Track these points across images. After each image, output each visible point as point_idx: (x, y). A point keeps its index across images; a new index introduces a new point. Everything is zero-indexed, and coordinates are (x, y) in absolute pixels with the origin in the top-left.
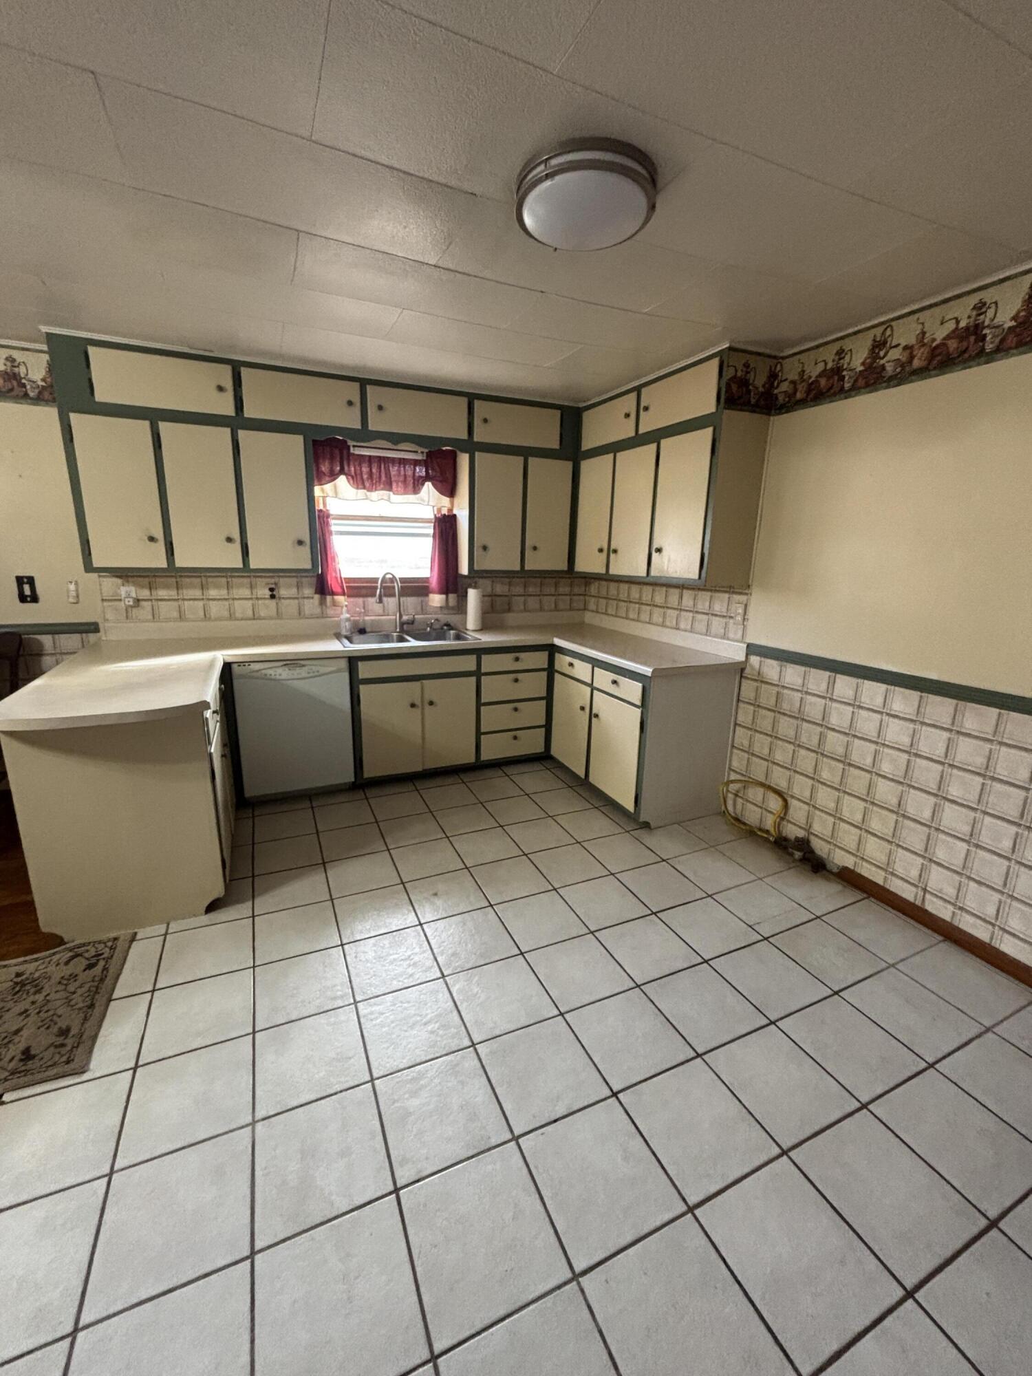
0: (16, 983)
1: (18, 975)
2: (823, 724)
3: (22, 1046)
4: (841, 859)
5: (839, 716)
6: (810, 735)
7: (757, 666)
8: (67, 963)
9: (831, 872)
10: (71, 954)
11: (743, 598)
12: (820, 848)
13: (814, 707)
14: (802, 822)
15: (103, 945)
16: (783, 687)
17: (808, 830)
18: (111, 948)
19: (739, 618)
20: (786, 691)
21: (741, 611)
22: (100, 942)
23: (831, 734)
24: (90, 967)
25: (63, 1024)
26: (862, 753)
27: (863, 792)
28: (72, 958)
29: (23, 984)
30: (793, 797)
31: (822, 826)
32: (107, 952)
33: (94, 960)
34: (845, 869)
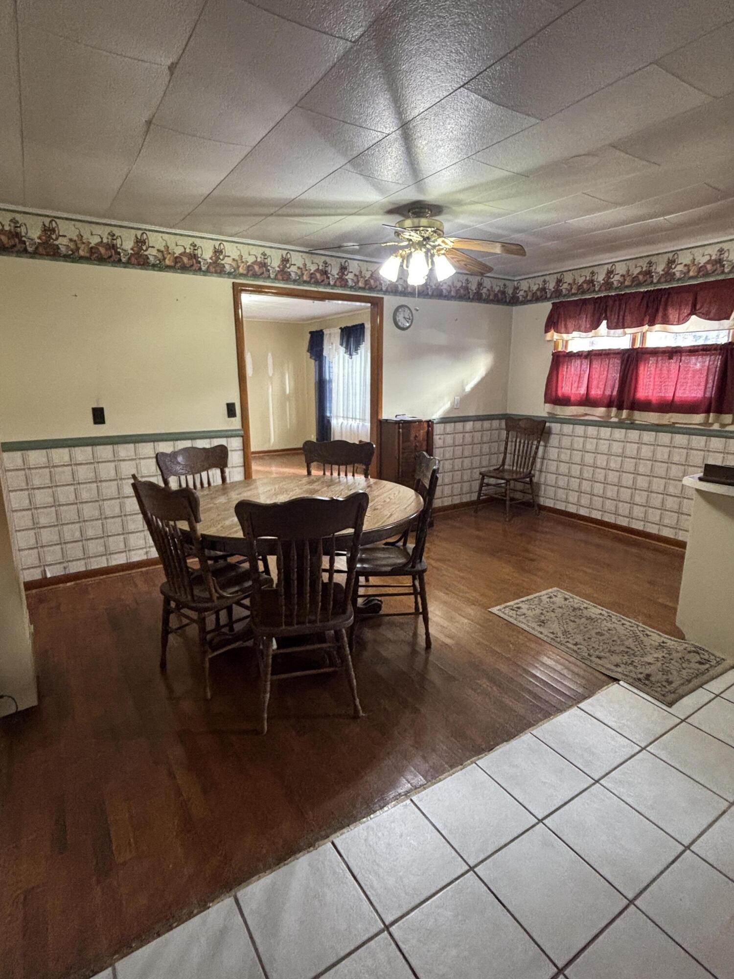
0: (660, 645)
1: (663, 642)
3: (647, 672)
8: (689, 652)
10: (694, 649)
15: (714, 658)
18: (717, 662)
22: (713, 655)
24: (700, 663)
25: (671, 678)
28: (694, 652)
29: (663, 647)
32: (714, 663)
33: (704, 661)
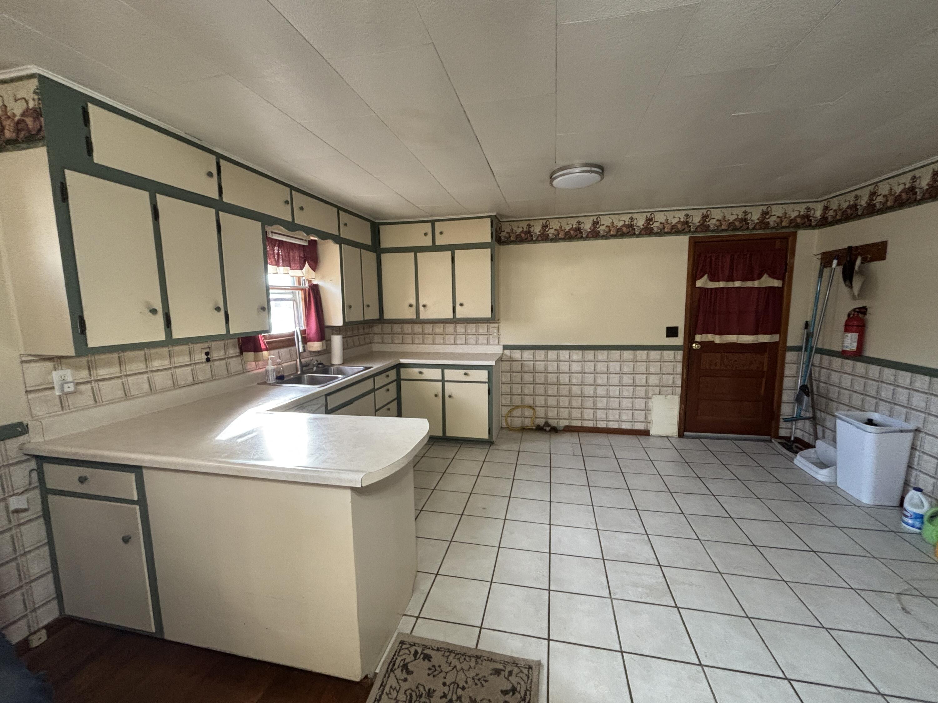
2: (546, 372)
4: (563, 423)
5: (552, 367)
6: (540, 378)
7: (509, 355)
9: (560, 431)
11: (496, 325)
12: (553, 423)
13: (540, 366)
14: (543, 415)
16: (524, 361)
17: (547, 418)
19: (496, 334)
20: (525, 362)
21: (496, 331)
23: (549, 375)
26: (564, 378)
27: (567, 393)
30: (536, 406)
31: (552, 413)
34: (566, 427)
